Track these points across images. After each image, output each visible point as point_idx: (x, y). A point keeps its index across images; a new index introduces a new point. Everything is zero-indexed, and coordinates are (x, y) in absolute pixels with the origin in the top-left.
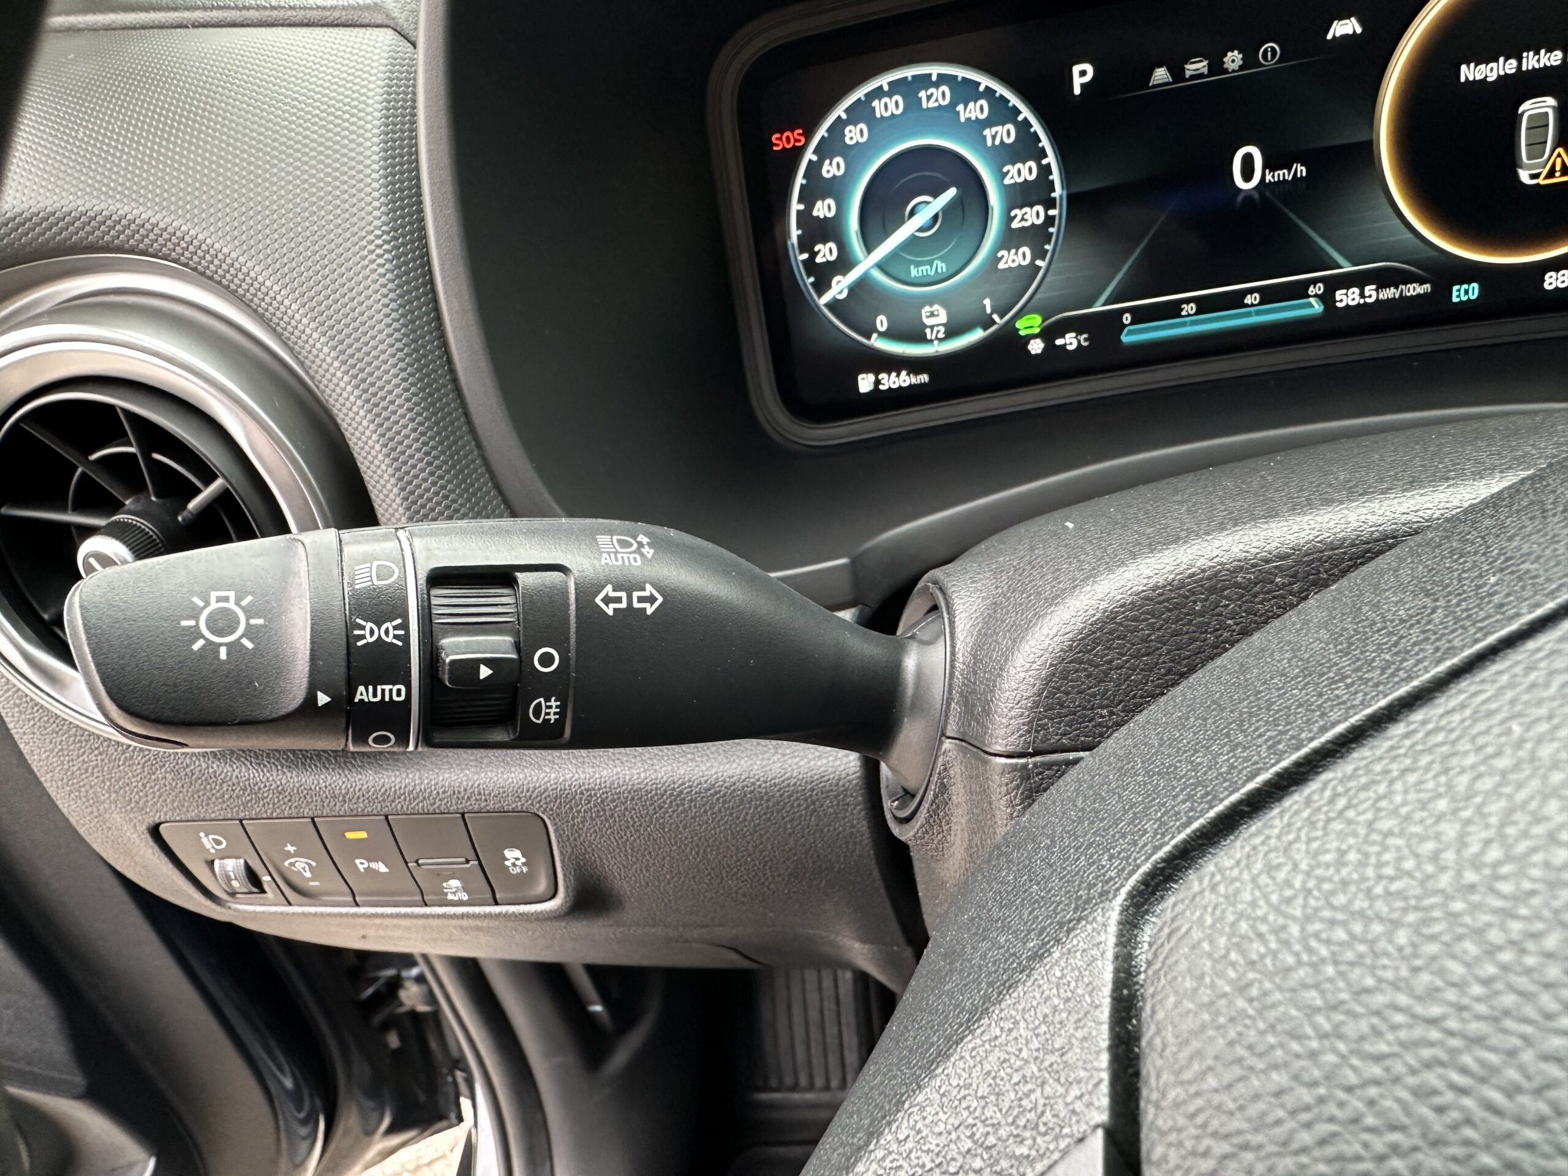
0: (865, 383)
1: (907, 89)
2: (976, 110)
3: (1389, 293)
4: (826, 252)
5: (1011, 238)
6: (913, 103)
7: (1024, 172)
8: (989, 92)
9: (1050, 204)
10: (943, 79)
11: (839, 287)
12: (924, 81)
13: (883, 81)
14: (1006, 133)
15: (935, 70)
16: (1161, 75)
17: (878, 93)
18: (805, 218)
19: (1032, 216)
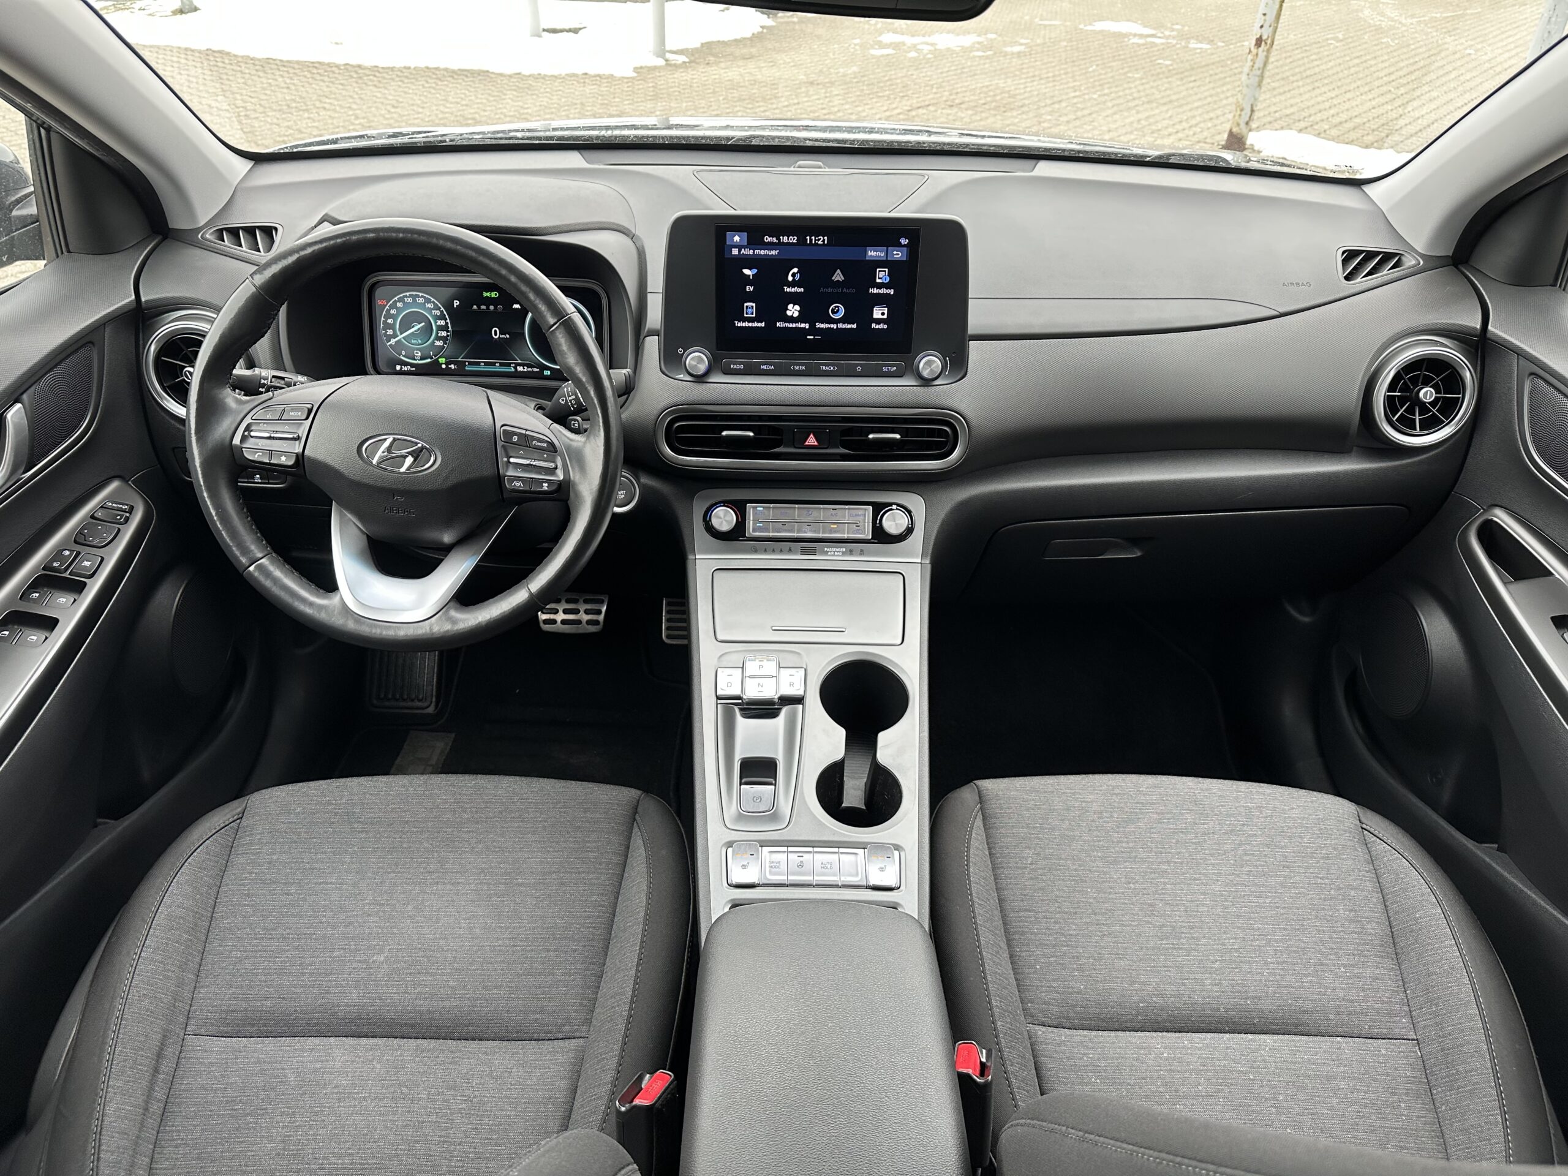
0: (398, 368)
1: (414, 297)
2: (430, 306)
3: (530, 369)
4: (390, 332)
5: (438, 338)
6: (414, 300)
7: (442, 323)
8: (433, 302)
9: (448, 331)
10: (422, 297)
11: (393, 341)
12: (418, 296)
13: (408, 294)
14: (438, 313)
15: (420, 294)
16: (475, 307)
17: (406, 296)
18: (385, 322)
19: (444, 334)
